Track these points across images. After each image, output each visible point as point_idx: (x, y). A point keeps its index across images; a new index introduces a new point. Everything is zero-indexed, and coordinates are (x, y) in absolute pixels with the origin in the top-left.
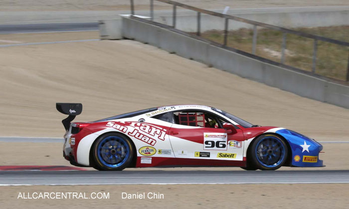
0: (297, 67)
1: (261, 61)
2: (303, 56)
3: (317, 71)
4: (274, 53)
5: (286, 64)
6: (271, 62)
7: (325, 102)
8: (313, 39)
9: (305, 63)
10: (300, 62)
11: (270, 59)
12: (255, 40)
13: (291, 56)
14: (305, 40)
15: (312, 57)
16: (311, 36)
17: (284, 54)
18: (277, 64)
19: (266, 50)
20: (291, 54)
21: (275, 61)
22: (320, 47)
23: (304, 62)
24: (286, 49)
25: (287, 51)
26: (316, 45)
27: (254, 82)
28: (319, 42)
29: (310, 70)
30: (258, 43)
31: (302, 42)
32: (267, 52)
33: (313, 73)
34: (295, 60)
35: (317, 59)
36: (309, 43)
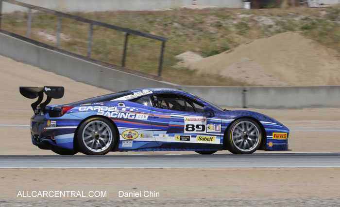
0: (72, 52)
1: (37, 45)
2: (78, 40)
3: (93, 56)
4: (49, 37)
5: (62, 48)
6: (46, 46)
7: (100, 87)
8: (88, 24)
9: (81, 48)
10: (75, 47)
11: (45, 43)
12: (29, 23)
13: (67, 40)
14: (81, 25)
15: (88, 42)
16: (86, 21)
17: (59, 38)
18: (52, 48)
19: (41, 34)
20: (67, 38)
21: (50, 45)
22: (96, 32)
23: (79, 46)
24: (61, 32)
25: (62, 35)
26: (92, 29)
27: (29, 66)
28: (95, 26)
29: (85, 55)
30: (33, 27)
31: (78, 26)
32: (42, 36)
33: (88, 58)
34: (70, 44)
35: (93, 43)
36: (85, 27)
